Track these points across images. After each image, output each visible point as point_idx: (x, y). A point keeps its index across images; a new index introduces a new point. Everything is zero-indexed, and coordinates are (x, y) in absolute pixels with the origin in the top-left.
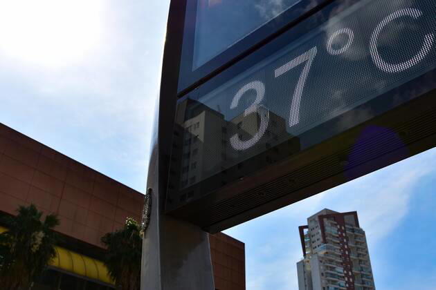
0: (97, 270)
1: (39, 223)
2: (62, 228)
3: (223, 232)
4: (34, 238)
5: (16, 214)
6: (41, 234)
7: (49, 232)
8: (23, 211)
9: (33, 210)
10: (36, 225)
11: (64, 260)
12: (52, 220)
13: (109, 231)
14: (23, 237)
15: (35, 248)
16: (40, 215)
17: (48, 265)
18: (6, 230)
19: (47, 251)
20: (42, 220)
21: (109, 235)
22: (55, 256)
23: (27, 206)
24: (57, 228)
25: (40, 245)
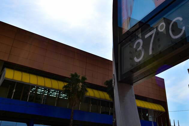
1: (79, 80)
2: (88, 81)
4: (79, 86)
5: (70, 77)
6: (81, 84)
7: (84, 83)
8: (72, 75)
9: (76, 75)
10: (78, 81)
11: (91, 93)
12: (84, 78)
13: (107, 80)
14: (74, 86)
15: (80, 90)
16: (79, 76)
17: (85, 95)
18: (67, 84)
19: (84, 90)
20: (80, 78)
21: (107, 81)
22: (87, 92)
23: (74, 73)
24: (86, 81)
25: (81, 88)
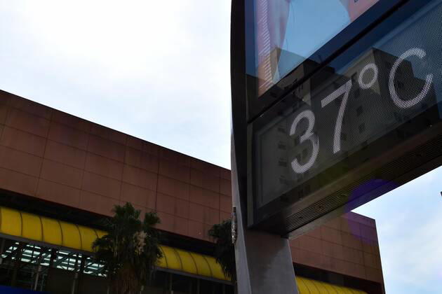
0: (209, 267)
1: (139, 222)
2: (164, 225)
3: (352, 211)
4: (137, 241)
5: (113, 215)
6: (143, 235)
7: (151, 231)
8: (119, 211)
9: (129, 209)
10: (135, 226)
11: (171, 259)
12: (151, 219)
13: (217, 223)
14: (124, 239)
15: (140, 250)
16: (138, 213)
17: (155, 266)
18: (106, 234)
19: (152, 253)
20: (142, 219)
21: (216, 227)
22: (161, 256)
23: (122, 205)
24: (158, 226)
25: (144, 246)
